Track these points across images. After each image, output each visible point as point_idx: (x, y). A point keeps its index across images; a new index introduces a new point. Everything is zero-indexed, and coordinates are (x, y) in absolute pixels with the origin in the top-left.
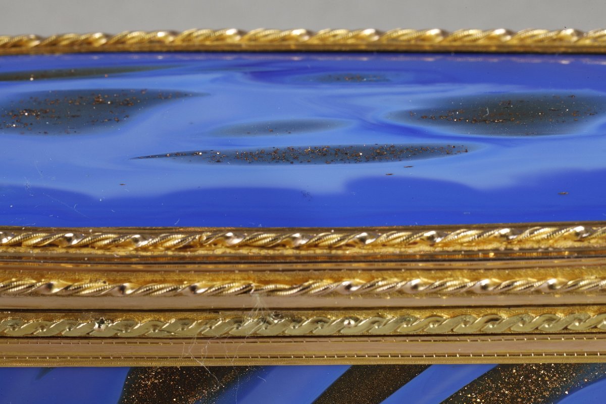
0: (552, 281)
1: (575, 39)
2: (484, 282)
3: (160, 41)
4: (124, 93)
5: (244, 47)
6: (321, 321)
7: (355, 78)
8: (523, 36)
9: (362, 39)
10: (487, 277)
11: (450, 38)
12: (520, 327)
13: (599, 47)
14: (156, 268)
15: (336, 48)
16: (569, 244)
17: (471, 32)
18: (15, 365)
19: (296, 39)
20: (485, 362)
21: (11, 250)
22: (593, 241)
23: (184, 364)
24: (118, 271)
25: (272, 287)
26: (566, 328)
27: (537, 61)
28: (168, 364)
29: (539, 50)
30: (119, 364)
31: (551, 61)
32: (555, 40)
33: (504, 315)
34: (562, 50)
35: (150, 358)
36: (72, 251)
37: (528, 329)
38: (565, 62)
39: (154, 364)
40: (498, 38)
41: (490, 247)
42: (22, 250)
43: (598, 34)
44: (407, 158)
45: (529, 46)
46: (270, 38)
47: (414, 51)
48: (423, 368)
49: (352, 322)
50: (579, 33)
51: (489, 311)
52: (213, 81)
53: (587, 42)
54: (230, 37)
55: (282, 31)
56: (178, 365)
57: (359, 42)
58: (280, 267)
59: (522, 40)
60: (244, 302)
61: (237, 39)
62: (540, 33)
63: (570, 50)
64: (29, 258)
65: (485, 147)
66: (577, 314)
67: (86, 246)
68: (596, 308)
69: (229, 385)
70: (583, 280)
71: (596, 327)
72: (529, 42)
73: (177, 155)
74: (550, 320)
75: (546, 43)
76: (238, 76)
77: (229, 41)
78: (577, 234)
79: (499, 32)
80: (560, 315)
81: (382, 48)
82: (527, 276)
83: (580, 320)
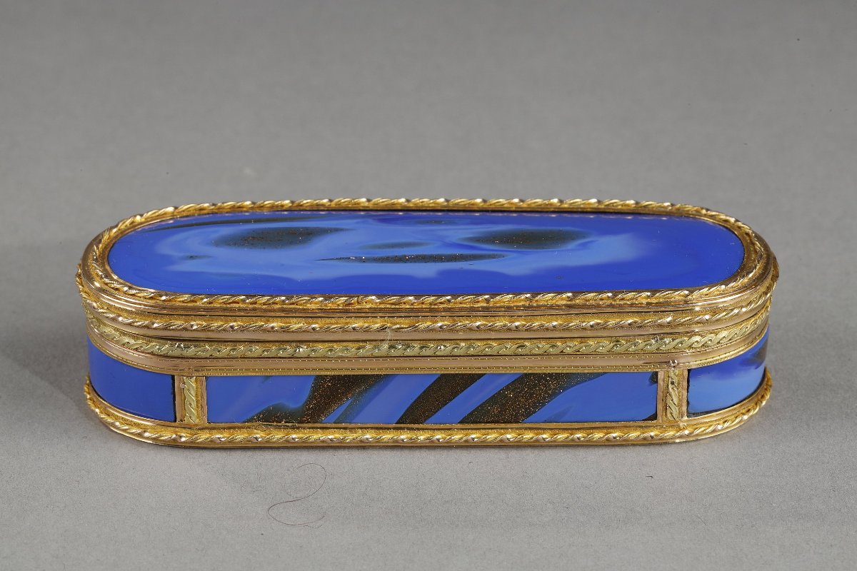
0: (555, 323)
1: (559, 204)
2: (517, 324)
3: (323, 205)
4: (307, 229)
5: (371, 208)
6: (424, 347)
7: (438, 222)
8: (529, 202)
9: (438, 204)
10: (518, 321)
11: (488, 204)
12: (536, 351)
13: (573, 208)
14: (331, 315)
15: (424, 208)
16: (564, 302)
17: (501, 200)
18: (250, 374)
19: (400, 204)
20: (516, 372)
21: (251, 306)
22: (577, 301)
23: (346, 373)
24: (311, 317)
25: (398, 326)
26: (562, 352)
27: (537, 215)
28: (337, 373)
29: (540, 210)
30: (309, 373)
31: (546, 215)
32: (547, 205)
33: (527, 344)
34: (552, 210)
35: (327, 369)
36: (285, 306)
37: (540, 352)
38: (554, 216)
39: (328, 373)
40: (515, 204)
41: (520, 304)
42: (256, 306)
43: (572, 201)
44: (470, 260)
45: (533, 208)
46: (386, 203)
47: (468, 210)
48: (480, 376)
49: (442, 347)
50: (561, 201)
51: (519, 341)
52: (357, 223)
53: (566, 206)
54: (363, 202)
55: (392, 200)
56: (342, 373)
57: (436, 205)
58: (403, 315)
59: (529, 205)
60: (381, 336)
61: (366, 204)
62: (539, 201)
63: (556, 210)
64: (261, 310)
65: (515, 255)
66: (568, 344)
67: (293, 304)
68: (579, 340)
69: (371, 386)
70: (572, 322)
71: (579, 351)
72: (533, 205)
73: (340, 259)
74: (553, 346)
75: (543, 206)
76: (370, 220)
77: (362, 205)
78: (568, 297)
79: (516, 200)
80: (559, 344)
81: (450, 209)
82: (541, 320)
83: (570, 347)
